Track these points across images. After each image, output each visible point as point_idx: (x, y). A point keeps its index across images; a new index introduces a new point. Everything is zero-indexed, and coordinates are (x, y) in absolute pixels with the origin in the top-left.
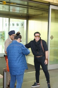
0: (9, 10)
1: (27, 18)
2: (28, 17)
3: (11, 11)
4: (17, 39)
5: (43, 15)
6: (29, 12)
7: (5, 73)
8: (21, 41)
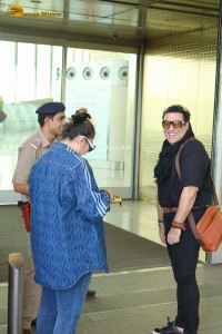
0: (66, 13)
1: (139, 48)
2: (143, 43)
3: (72, 17)
4: (72, 138)
5: (205, 32)
6: (148, 20)
7: (16, 271)
8: (91, 149)
